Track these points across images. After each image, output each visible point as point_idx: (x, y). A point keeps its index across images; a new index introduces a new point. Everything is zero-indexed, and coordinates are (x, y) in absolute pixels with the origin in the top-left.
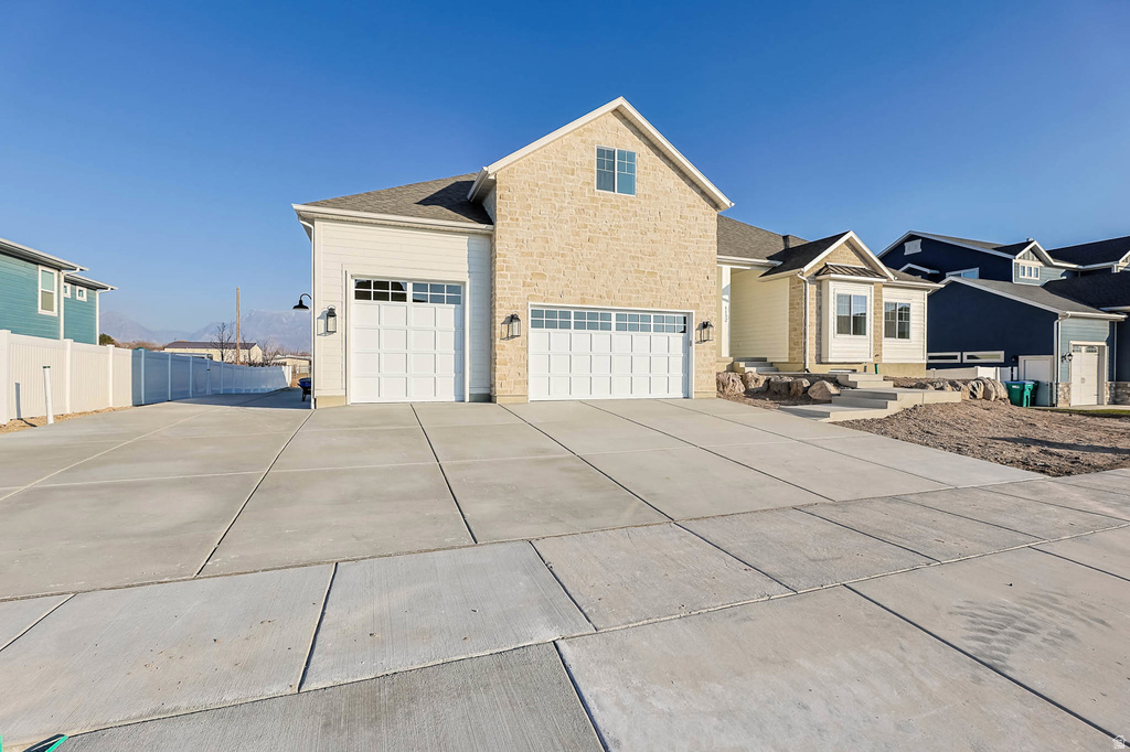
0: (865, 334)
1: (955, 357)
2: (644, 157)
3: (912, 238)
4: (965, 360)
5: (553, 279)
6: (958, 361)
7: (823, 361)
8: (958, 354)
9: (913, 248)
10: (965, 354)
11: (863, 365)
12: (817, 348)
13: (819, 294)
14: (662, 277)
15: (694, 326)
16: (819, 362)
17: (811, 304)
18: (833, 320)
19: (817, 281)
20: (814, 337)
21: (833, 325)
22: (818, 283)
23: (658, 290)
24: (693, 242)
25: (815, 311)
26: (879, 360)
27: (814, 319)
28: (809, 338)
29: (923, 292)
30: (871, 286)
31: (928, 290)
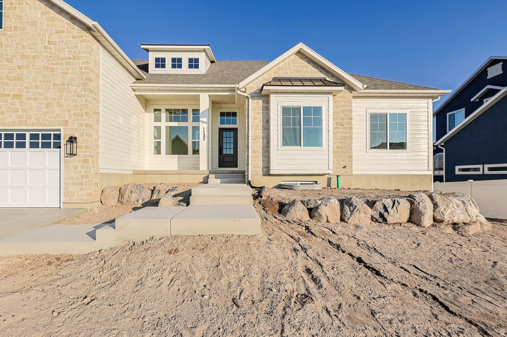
0: (321, 145)
1: (478, 169)
3: (494, 62)
4: (487, 172)
6: (481, 173)
7: (272, 172)
8: (480, 166)
9: (495, 71)
10: (487, 166)
11: (326, 177)
12: (263, 161)
13: (267, 109)
14: (29, 99)
15: (63, 142)
16: (267, 173)
17: (255, 118)
18: (276, 132)
19: (264, 96)
20: (261, 150)
21: (275, 137)
22: (266, 98)
23: (24, 110)
24: (61, 64)
25: (261, 125)
26: (347, 172)
27: (260, 133)
28: (254, 151)
29: (425, 101)
30: (329, 96)
31: (433, 98)
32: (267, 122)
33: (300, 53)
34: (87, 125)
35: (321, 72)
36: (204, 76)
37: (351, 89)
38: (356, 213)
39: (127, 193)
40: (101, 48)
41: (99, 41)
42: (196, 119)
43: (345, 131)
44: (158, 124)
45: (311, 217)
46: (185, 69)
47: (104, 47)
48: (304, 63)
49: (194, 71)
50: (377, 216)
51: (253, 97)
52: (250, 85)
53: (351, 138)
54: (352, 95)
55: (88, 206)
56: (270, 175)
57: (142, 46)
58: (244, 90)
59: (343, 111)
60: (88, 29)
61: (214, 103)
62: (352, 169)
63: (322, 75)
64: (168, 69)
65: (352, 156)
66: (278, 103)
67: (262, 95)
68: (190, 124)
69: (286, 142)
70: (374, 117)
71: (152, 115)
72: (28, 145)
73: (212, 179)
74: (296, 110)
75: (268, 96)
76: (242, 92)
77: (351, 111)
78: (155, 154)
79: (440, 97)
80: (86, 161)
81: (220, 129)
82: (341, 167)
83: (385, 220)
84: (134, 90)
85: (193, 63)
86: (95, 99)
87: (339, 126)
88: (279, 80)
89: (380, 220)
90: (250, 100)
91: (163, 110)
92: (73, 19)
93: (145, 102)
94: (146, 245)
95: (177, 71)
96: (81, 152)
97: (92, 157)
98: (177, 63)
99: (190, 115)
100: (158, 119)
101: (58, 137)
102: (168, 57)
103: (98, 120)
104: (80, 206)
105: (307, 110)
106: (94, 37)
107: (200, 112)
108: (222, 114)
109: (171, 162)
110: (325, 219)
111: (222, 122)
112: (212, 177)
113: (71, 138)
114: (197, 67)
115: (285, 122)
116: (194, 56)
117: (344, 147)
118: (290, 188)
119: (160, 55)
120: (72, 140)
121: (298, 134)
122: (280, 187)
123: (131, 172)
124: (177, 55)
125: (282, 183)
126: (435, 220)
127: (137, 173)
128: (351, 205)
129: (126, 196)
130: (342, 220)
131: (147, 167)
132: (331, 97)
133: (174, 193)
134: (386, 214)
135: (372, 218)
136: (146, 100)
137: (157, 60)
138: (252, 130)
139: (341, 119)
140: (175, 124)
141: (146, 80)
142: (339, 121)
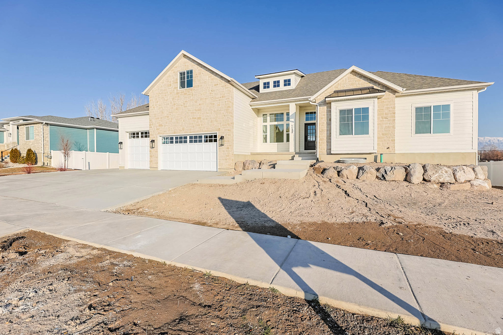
0: (368, 133)
2: (196, 70)
5: (165, 126)
7: (333, 152)
11: (372, 155)
12: (327, 145)
13: (329, 112)
14: (204, 119)
15: (218, 138)
16: (330, 153)
17: (322, 118)
18: (335, 126)
19: (328, 103)
20: (325, 138)
21: (335, 130)
22: (329, 105)
23: (202, 125)
24: (217, 101)
25: (325, 123)
26: (391, 152)
27: (325, 127)
28: (320, 139)
29: (471, 92)
30: (375, 99)
31: (478, 89)
32: (329, 120)
33: (353, 72)
34: (228, 130)
35: (370, 83)
36: (294, 90)
37: (394, 92)
38: (365, 174)
39: (247, 164)
40: (234, 88)
41: (233, 86)
42: (288, 119)
43: (389, 122)
44: (265, 124)
45: (338, 176)
46: (282, 87)
47: (235, 87)
48: (357, 78)
49: (287, 88)
50: (380, 176)
51: (320, 105)
52: (319, 97)
53: (394, 127)
54: (395, 96)
55: (229, 171)
56: (332, 154)
57: (256, 77)
58: (314, 101)
59: (388, 108)
60: (228, 81)
61: (301, 108)
62: (395, 150)
63: (371, 85)
64: (272, 89)
65: (394, 140)
66: (337, 107)
67: (327, 104)
68: (285, 123)
69: (342, 133)
70: (418, 110)
71: (262, 118)
72: (203, 141)
73: (297, 158)
74: (350, 111)
75: (330, 103)
76: (314, 102)
77: (394, 108)
78: (264, 142)
79: (486, 88)
80: (228, 148)
81: (306, 124)
82: (386, 148)
83: (385, 178)
84: (251, 106)
85: (287, 83)
86: (232, 116)
87: (384, 119)
88: (338, 93)
89: (382, 178)
90: (318, 107)
91: (268, 115)
92: (222, 77)
93: (258, 111)
94: (253, 181)
95: (277, 89)
96: (226, 144)
97: (231, 146)
98: (277, 84)
99: (285, 117)
100: (265, 121)
101: (215, 136)
102: (271, 81)
103: (233, 126)
104: (226, 170)
105: (358, 110)
106: (231, 84)
107: (290, 115)
108: (307, 113)
109: (273, 147)
110: (346, 176)
111: (307, 119)
112: (297, 156)
113: (221, 137)
114: (289, 84)
115: (342, 119)
116: (287, 78)
117: (388, 134)
118: (343, 162)
119: (266, 81)
120: (222, 138)
121: (350, 127)
122: (339, 162)
123: (250, 154)
124: (276, 79)
125: (341, 159)
126: (424, 180)
127: (253, 154)
128: (363, 169)
129: (246, 166)
130: (357, 178)
131: (259, 150)
132: (376, 100)
133: (270, 164)
134: (385, 175)
135: (377, 177)
136: (258, 110)
137: (265, 84)
138: (319, 126)
139: (386, 114)
140: (276, 123)
141: (258, 99)
142: (385, 116)
